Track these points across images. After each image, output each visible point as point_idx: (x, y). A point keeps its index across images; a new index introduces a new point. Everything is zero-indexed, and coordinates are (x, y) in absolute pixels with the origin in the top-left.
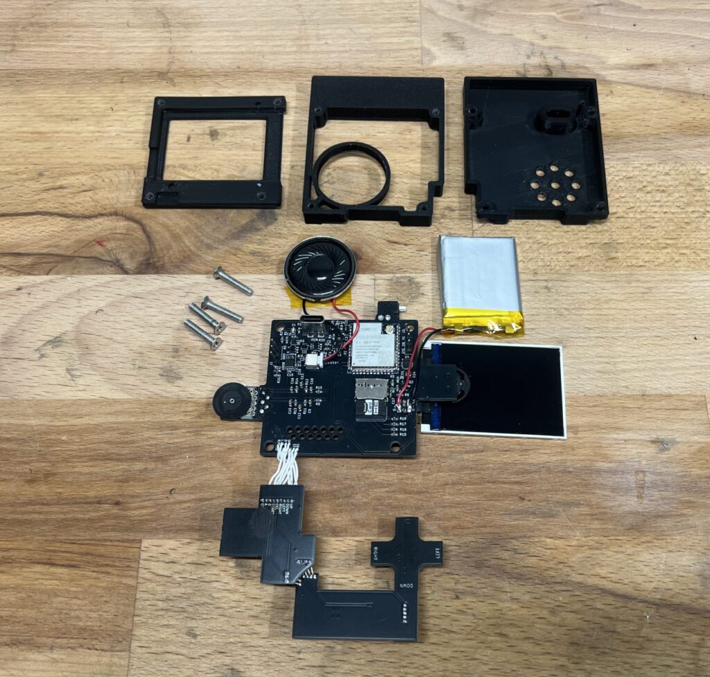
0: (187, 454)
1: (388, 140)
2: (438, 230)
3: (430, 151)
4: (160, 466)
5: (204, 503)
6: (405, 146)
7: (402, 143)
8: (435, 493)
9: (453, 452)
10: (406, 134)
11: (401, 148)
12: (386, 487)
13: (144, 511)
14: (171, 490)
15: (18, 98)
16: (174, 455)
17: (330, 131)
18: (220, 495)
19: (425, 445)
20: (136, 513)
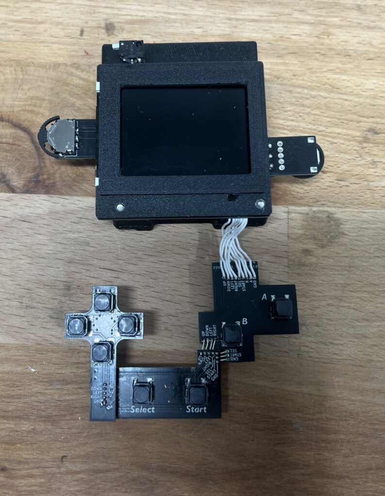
0: (78, 415)
1: (304, 44)
2: (361, 156)
3: (351, 60)
4: (50, 427)
5: (98, 475)
6: (323, 52)
7: (319, 49)
8: (356, 479)
9: (377, 430)
10: (324, 38)
11: (318, 55)
12: (301, 469)
13: (33, 481)
14: (62, 457)
16: (65, 415)
17: (238, 30)
18: (117, 466)
19: (346, 420)
20: (24, 482)
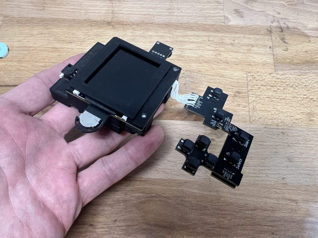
0: (121, 203)
1: (210, 58)
2: (233, 102)
3: (229, 65)
4: (110, 208)
5: (130, 227)
6: (218, 62)
7: (216, 60)
8: (233, 229)
9: (241, 210)
10: (218, 56)
11: (215, 63)
12: (211, 225)
13: (103, 230)
14: (115, 220)
15: (46, 31)
16: (116, 204)
17: (184, 53)
18: (137, 224)
19: (229, 206)
20: (100, 230)
